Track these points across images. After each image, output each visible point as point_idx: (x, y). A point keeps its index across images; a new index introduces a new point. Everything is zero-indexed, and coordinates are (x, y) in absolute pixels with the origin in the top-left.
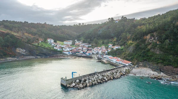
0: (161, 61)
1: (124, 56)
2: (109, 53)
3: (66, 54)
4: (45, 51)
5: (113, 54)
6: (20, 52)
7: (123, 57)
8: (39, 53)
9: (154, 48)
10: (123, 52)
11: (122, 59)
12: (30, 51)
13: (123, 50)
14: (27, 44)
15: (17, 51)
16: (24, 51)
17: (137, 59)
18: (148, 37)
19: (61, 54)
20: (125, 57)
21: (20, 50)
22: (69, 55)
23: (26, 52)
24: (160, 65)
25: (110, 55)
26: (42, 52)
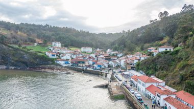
1: (182, 72)
2: (138, 65)
3: (61, 65)
4: (27, 57)
5: (148, 69)
7: (178, 79)
10: (180, 59)
11: (173, 85)
12: (3, 58)
13: (179, 54)
19: (53, 64)
20: (183, 78)
22: (65, 67)
25: (142, 69)
26: (21, 59)
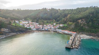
0: (89, 31)
3: (33, 30)
6: (5, 31)
8: (17, 31)
9: (85, 26)
12: (11, 30)
14: (9, 25)
15: (2, 30)
16: (7, 30)
17: (78, 31)
18: (80, 21)
21: (4, 30)
22: (35, 30)
23: (8, 30)
24: (89, 33)
